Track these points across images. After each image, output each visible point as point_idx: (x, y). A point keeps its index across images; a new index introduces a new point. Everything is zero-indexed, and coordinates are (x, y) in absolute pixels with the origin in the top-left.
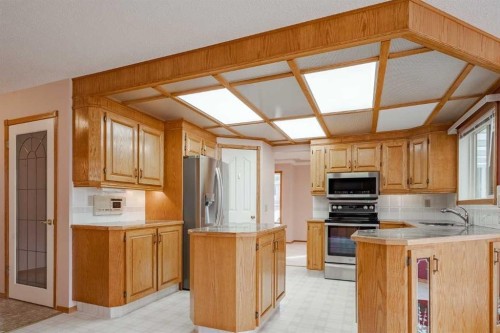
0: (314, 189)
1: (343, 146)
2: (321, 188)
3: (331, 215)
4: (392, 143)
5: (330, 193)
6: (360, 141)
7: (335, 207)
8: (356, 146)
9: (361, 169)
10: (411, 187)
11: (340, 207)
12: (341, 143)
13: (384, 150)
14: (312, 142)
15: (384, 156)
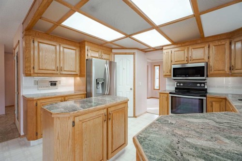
0: (165, 74)
1: (183, 48)
2: (169, 74)
3: (176, 89)
4: (217, 43)
5: (174, 76)
6: (193, 44)
7: (178, 84)
8: (190, 48)
9: (194, 61)
10: (233, 72)
11: (182, 84)
12: (181, 46)
13: (211, 48)
14: (164, 48)
15: (211, 52)
